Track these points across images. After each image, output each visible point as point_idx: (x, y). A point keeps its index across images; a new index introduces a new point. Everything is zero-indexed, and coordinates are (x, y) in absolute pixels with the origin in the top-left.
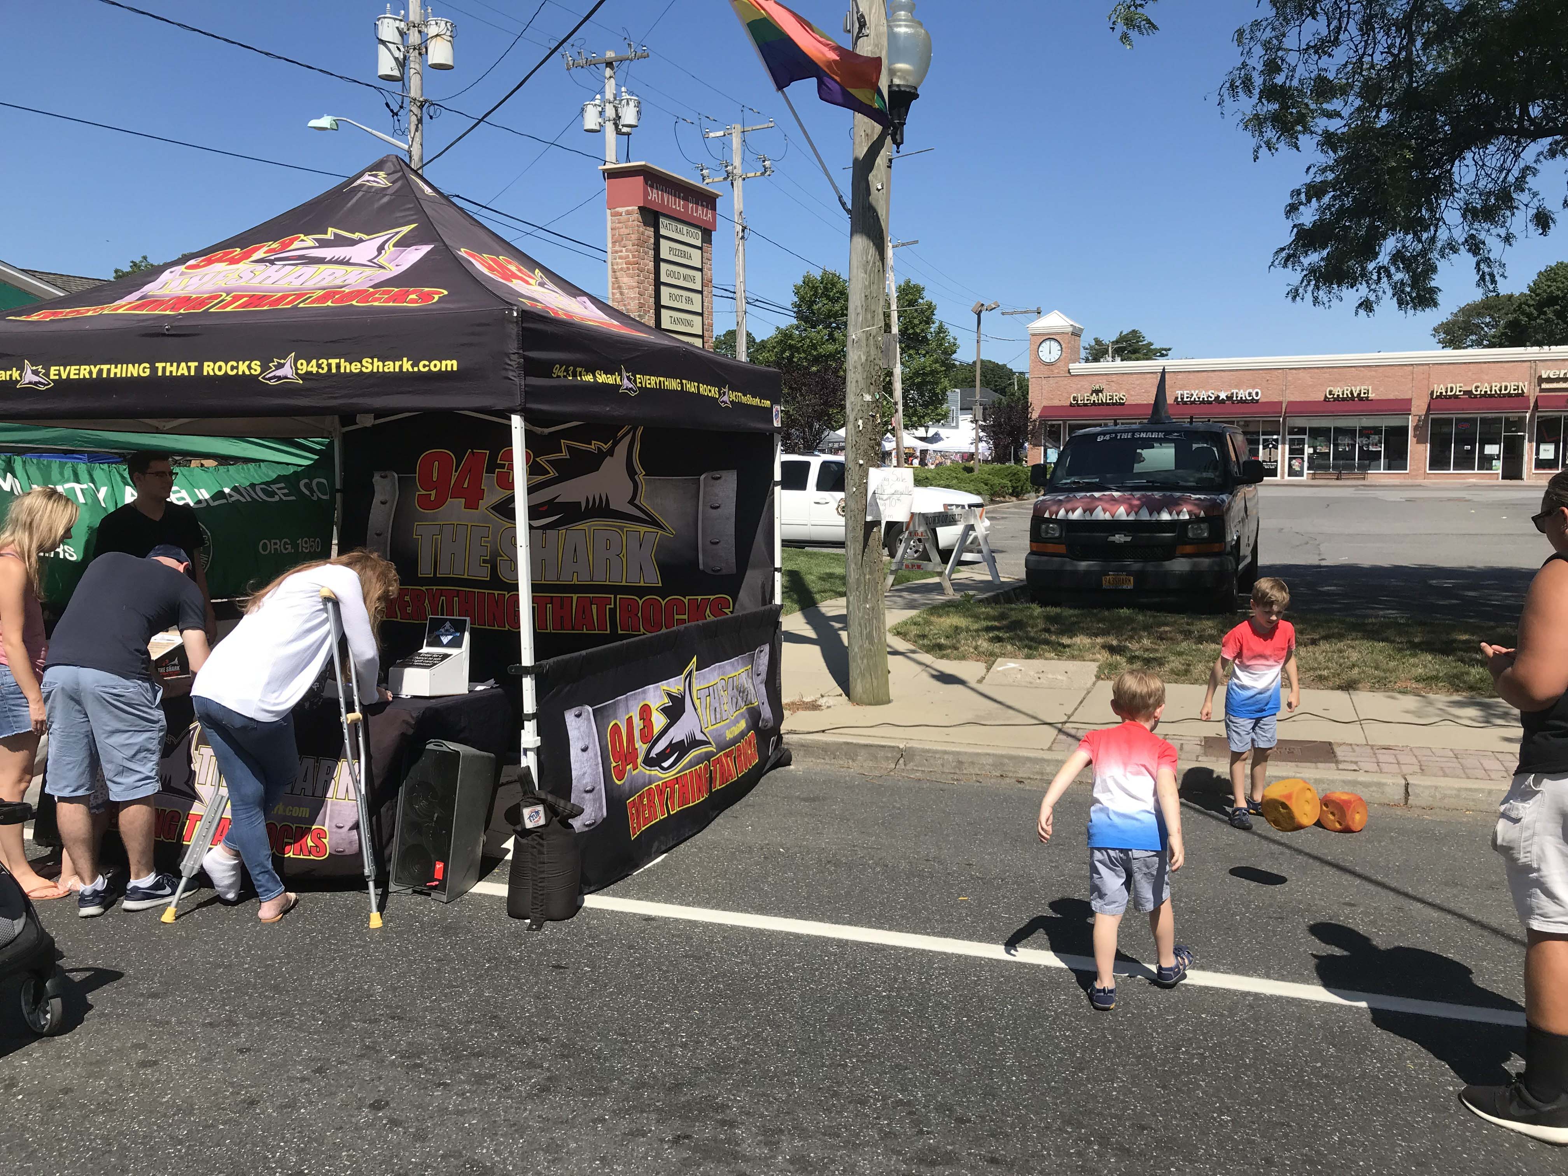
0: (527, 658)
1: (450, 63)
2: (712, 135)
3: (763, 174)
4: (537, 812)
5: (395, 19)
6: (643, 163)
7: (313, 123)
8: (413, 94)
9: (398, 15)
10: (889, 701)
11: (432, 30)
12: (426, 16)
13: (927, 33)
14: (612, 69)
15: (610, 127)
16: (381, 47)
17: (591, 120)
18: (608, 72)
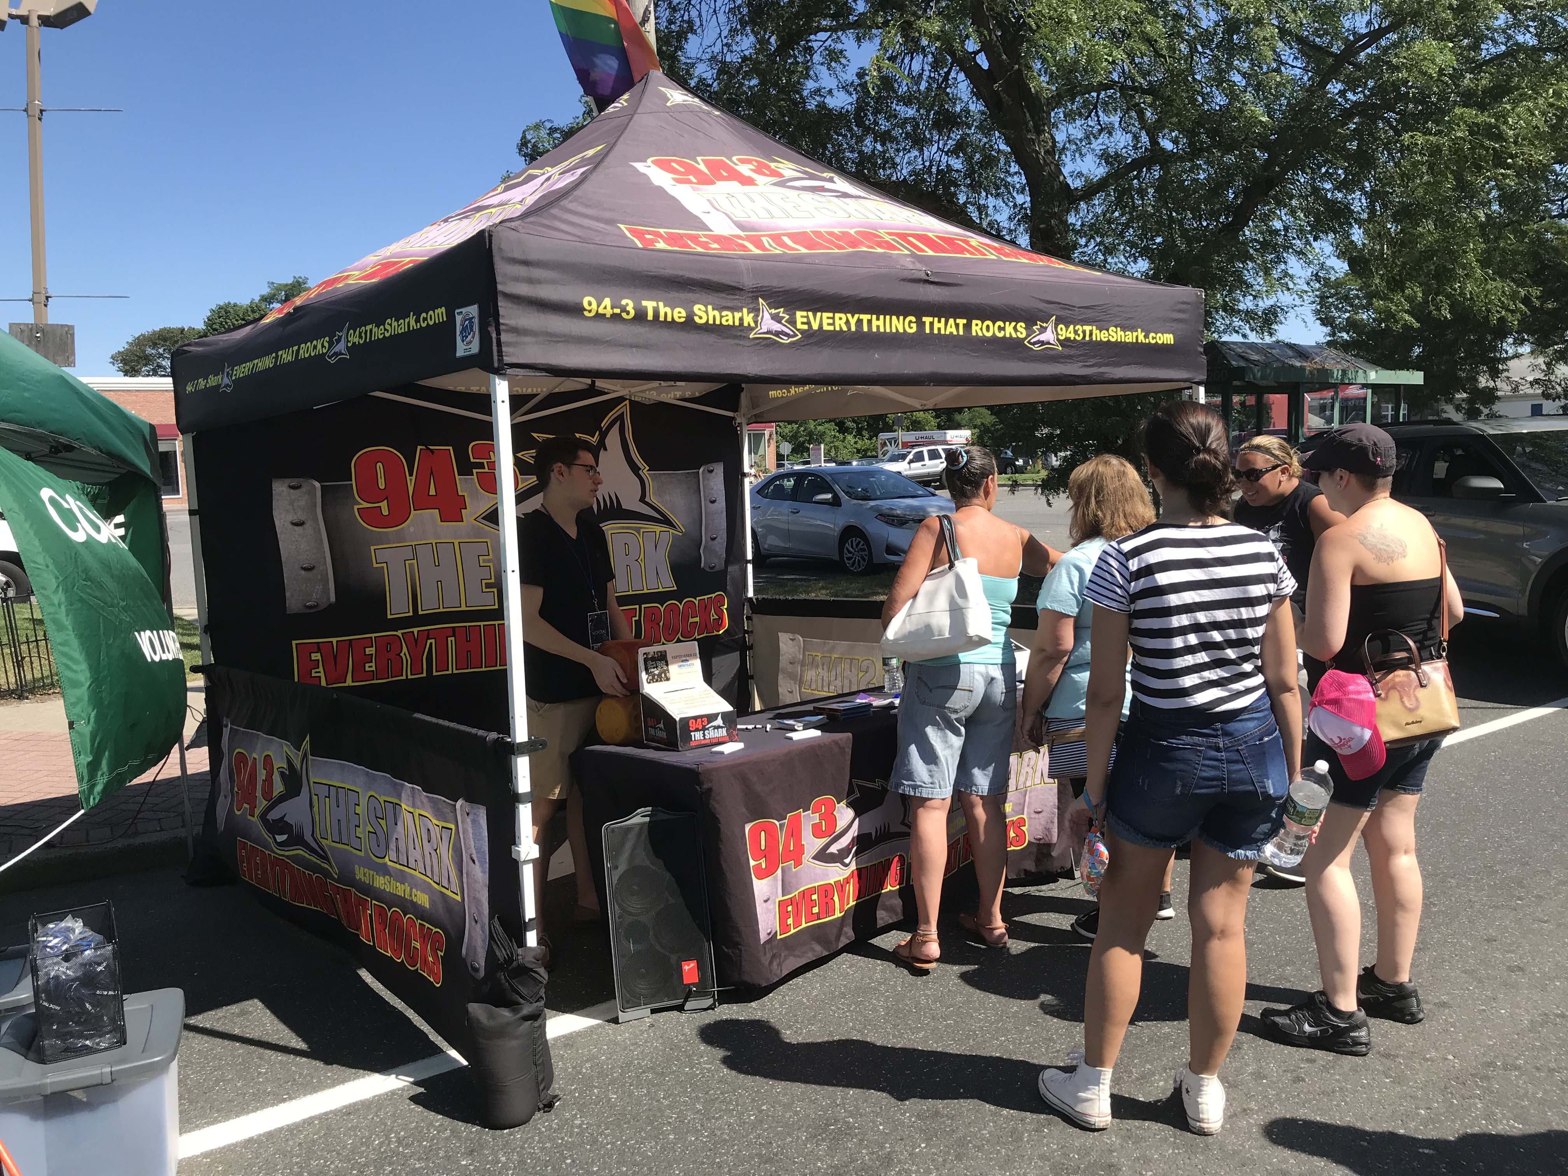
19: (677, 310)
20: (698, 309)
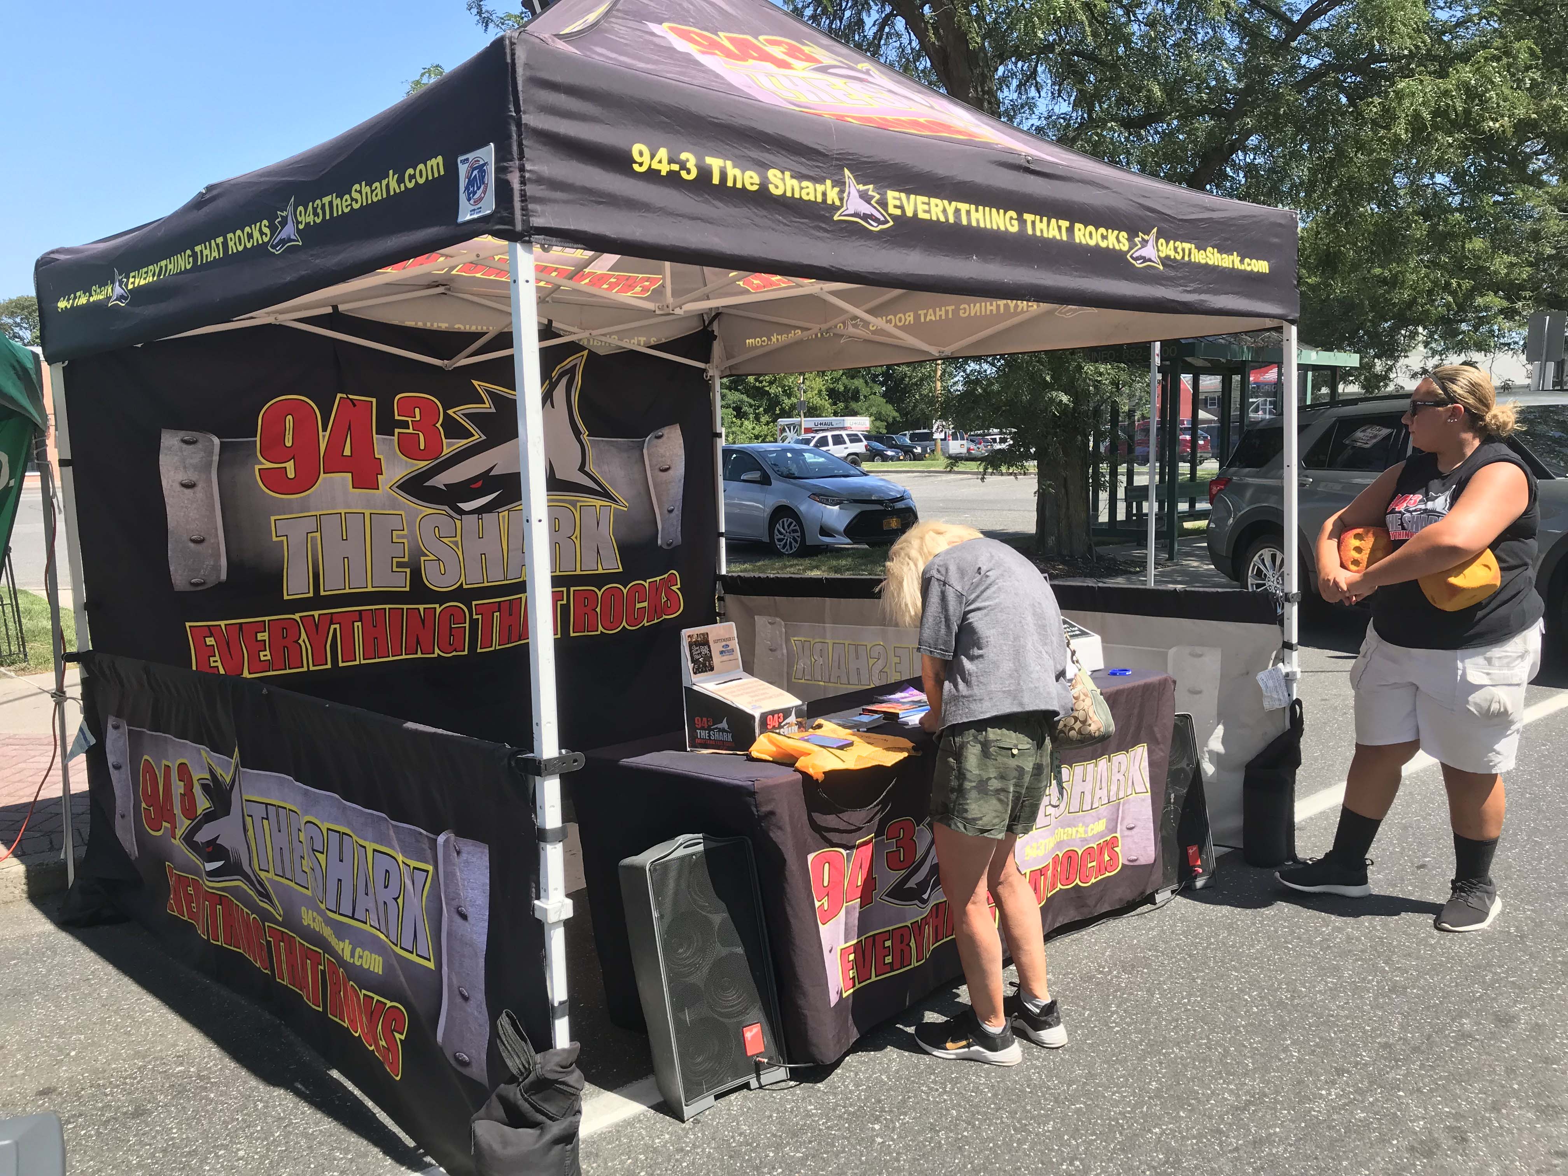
19: (749, 173)
20: (773, 175)
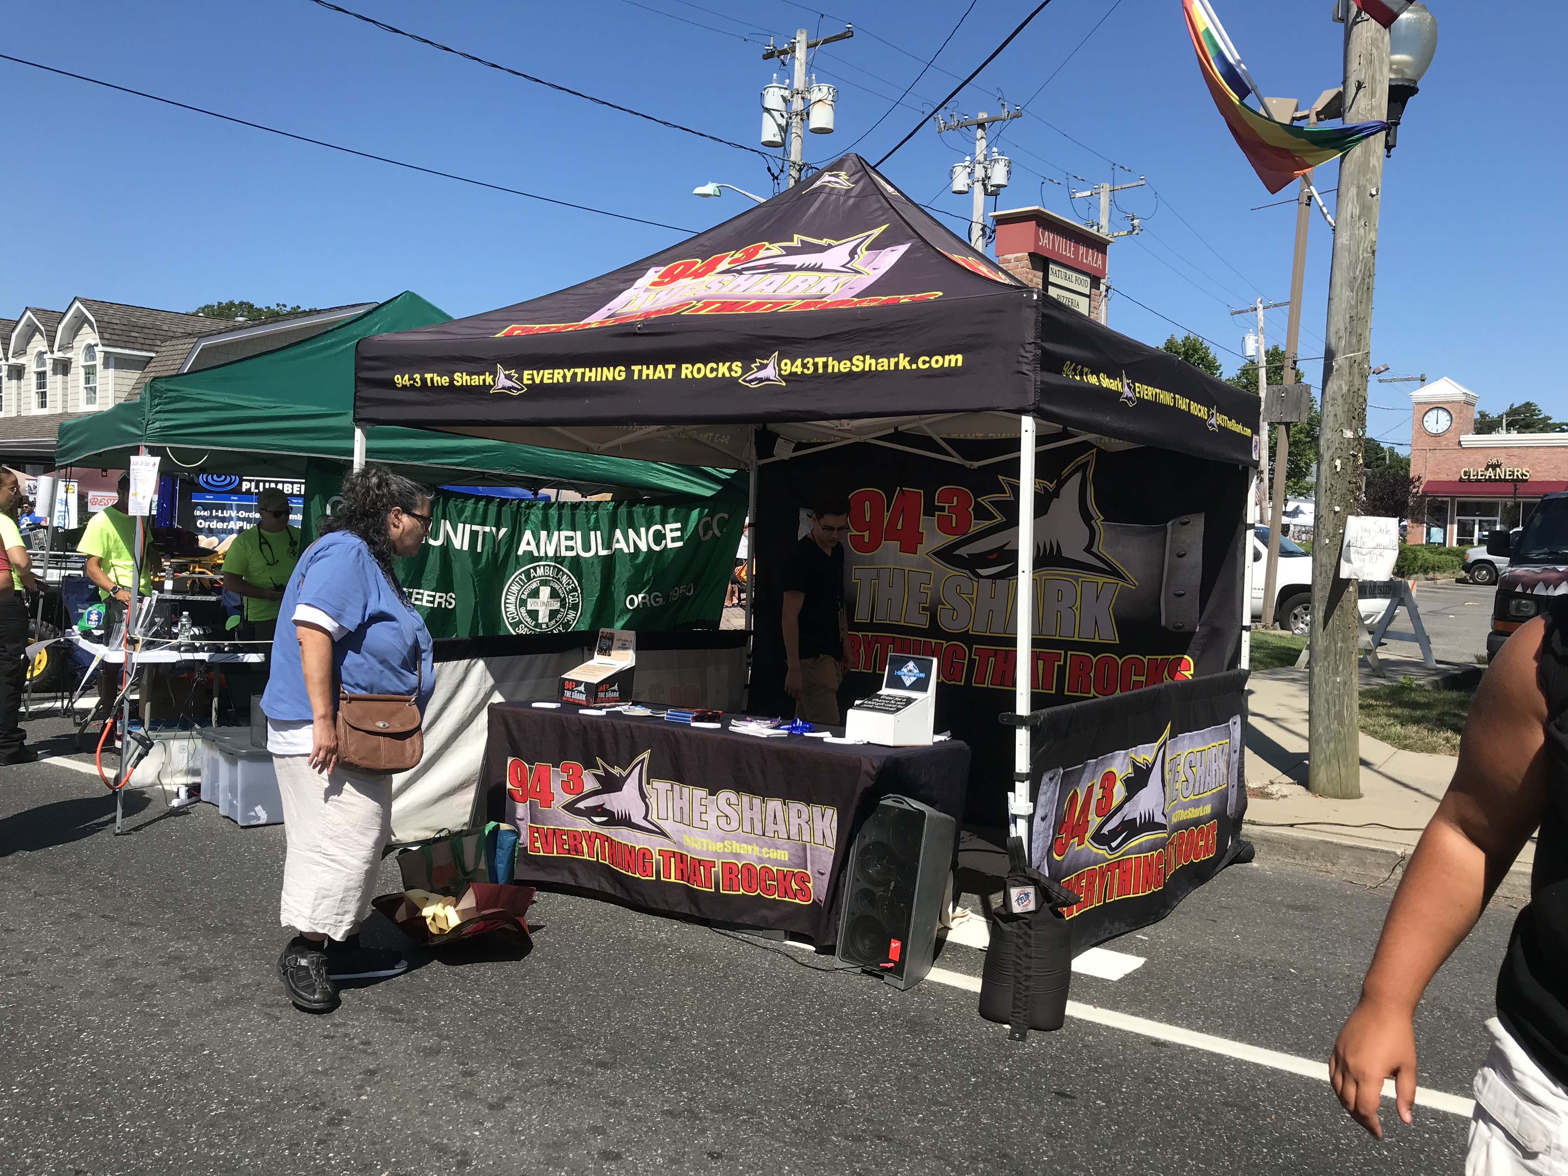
0: (1023, 707)
1: (831, 126)
2: (1078, 195)
3: (1130, 233)
4: (1027, 895)
5: (780, 88)
6: (1036, 208)
7: (699, 190)
8: (792, 158)
9: (783, 83)
10: (1360, 796)
11: (815, 96)
12: (811, 83)
13: (1433, 18)
14: (984, 129)
15: (978, 188)
16: (766, 115)
17: (960, 182)
18: (980, 133)
